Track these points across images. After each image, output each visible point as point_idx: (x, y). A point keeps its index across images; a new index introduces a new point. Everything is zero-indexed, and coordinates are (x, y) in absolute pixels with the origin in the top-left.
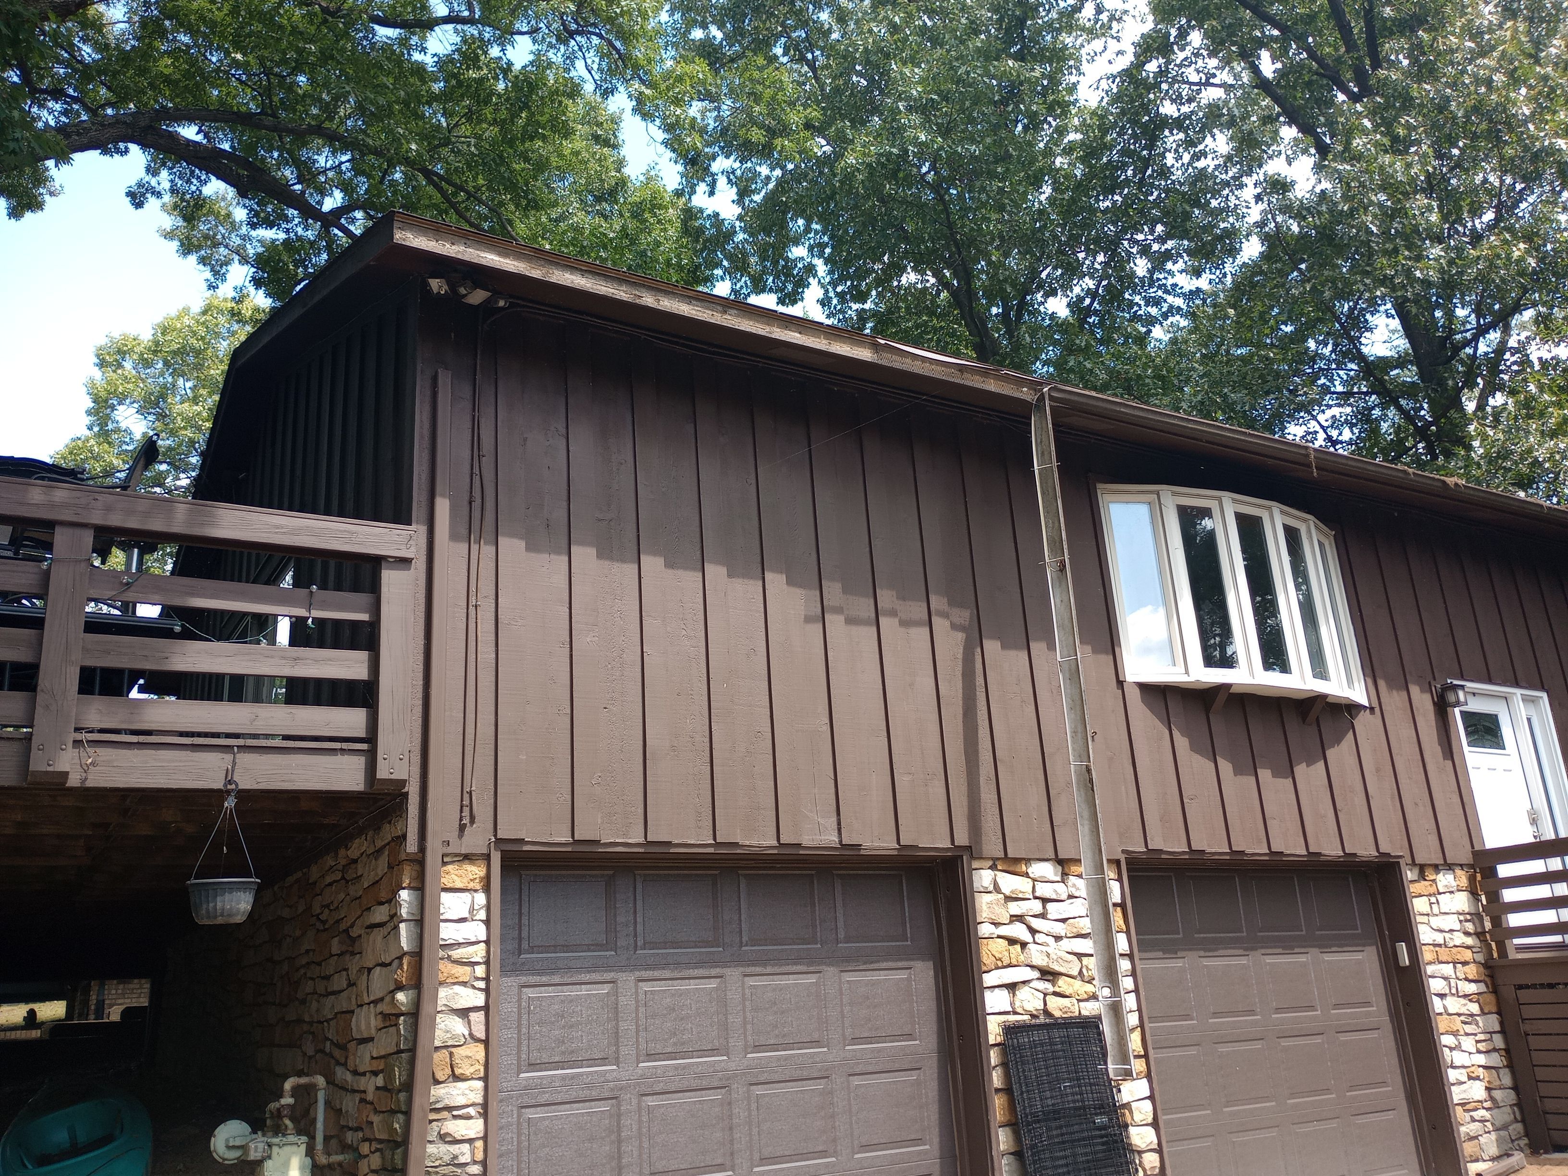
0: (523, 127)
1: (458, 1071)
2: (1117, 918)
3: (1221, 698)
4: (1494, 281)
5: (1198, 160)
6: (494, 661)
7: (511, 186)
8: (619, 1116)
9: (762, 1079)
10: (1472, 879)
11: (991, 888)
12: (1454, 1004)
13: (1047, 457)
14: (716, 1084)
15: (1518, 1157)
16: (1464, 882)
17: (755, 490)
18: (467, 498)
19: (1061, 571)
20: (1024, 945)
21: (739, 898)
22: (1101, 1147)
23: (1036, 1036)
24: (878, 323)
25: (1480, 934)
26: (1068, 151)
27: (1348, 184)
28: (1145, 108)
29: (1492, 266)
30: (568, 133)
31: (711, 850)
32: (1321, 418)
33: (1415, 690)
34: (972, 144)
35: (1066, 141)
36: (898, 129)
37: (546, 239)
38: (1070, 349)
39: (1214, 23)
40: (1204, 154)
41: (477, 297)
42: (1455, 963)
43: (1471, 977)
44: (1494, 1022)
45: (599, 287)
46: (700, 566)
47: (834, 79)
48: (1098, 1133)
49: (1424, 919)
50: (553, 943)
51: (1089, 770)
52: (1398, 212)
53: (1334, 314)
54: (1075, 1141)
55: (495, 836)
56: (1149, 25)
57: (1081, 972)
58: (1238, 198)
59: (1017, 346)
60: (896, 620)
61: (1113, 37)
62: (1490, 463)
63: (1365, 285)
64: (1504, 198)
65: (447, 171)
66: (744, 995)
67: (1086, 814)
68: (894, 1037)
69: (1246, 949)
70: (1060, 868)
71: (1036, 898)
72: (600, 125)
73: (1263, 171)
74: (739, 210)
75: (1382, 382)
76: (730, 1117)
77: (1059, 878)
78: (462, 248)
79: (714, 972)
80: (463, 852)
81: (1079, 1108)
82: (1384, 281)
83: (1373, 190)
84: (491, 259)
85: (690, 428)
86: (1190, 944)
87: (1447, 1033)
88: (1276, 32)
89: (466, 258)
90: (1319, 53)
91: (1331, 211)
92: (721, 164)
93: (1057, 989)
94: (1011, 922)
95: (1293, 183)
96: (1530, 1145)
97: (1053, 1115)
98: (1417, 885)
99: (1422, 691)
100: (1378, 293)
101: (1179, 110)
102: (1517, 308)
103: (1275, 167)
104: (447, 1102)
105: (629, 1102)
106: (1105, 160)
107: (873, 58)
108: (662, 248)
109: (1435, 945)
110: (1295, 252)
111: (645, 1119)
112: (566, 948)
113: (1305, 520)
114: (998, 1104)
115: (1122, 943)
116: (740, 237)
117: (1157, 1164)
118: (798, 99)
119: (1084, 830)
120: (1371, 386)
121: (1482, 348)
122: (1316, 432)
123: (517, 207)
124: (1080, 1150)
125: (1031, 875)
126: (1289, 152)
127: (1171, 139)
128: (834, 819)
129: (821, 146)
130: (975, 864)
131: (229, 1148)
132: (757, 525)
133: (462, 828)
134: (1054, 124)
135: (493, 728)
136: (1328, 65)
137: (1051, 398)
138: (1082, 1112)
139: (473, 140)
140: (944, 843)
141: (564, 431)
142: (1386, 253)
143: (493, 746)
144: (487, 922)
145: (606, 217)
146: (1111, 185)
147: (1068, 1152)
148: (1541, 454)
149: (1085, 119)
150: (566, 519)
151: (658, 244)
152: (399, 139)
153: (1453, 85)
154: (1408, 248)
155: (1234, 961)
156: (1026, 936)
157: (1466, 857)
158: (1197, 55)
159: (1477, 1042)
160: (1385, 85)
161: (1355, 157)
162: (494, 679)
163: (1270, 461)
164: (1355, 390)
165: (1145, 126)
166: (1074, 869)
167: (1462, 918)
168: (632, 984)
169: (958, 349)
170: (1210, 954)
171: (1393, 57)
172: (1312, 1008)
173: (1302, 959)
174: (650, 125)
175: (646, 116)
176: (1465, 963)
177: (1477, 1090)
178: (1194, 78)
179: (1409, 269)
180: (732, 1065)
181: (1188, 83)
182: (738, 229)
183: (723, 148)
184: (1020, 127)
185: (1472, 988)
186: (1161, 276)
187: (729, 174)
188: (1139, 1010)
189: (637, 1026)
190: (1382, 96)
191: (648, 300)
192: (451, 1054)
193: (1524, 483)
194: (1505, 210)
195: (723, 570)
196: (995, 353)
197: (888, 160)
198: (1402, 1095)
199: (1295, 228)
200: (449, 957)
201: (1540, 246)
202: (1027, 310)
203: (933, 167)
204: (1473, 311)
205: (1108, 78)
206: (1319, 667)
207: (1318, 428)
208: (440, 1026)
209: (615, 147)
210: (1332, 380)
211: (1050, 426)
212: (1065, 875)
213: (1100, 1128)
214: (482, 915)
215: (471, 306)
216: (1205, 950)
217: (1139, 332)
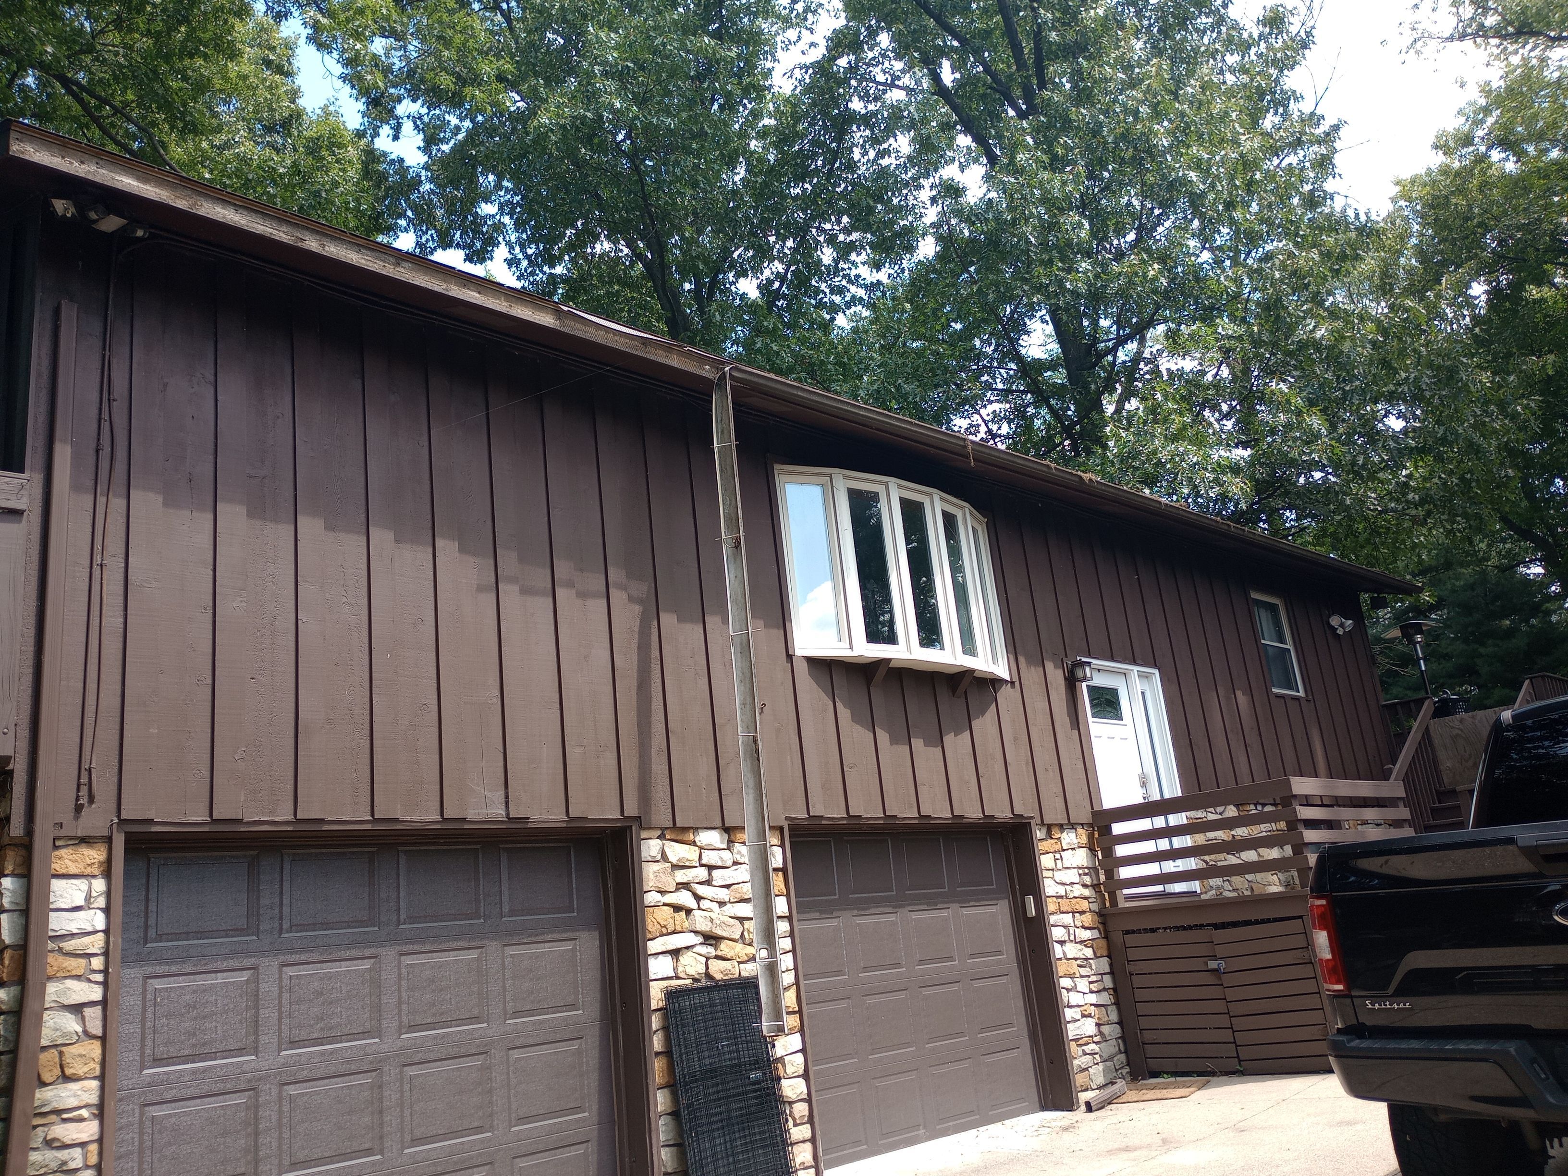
0: (182, 42)
1: (69, 1071)
2: (778, 882)
3: (881, 672)
4: (1132, 296)
5: (883, 157)
6: (122, 627)
7: (166, 105)
8: (257, 1107)
9: (417, 1059)
10: (1091, 837)
11: (659, 857)
12: (1072, 950)
13: (726, 435)
14: (366, 1068)
15: (1120, 1084)
16: (1084, 839)
17: (427, 452)
18: (93, 445)
19: (736, 547)
20: (689, 911)
21: (398, 875)
22: (754, 1101)
23: (697, 999)
24: (570, 289)
25: (1095, 886)
26: (763, 134)
27: (1011, 195)
28: (835, 101)
29: (1131, 283)
30: (234, 55)
31: (368, 827)
32: (983, 412)
33: (1049, 666)
34: (668, 116)
35: (760, 125)
36: (594, 93)
37: (205, 167)
38: (758, 331)
39: (901, 27)
40: (886, 153)
41: (111, 223)
42: (1073, 913)
43: (1087, 925)
44: (1104, 964)
45: (256, 225)
46: (364, 530)
47: (529, 32)
48: (752, 1087)
49: (1050, 874)
50: (185, 929)
51: (755, 741)
52: (1052, 226)
53: (997, 316)
54: (730, 1097)
55: (119, 816)
56: (842, 22)
57: (742, 935)
58: (916, 199)
59: (708, 324)
60: (574, 592)
61: (807, 28)
62: (1122, 462)
63: (1024, 291)
64: (1144, 221)
65: (91, 80)
66: (400, 974)
67: (751, 783)
68: (556, 1009)
69: (895, 907)
70: (726, 836)
71: (702, 865)
72: (272, 49)
73: (938, 175)
74: (426, 158)
75: (1035, 382)
76: (381, 1100)
77: (725, 846)
78: (93, 168)
79: (368, 952)
80: (79, 834)
81: (735, 1065)
82: (1040, 288)
83: (1034, 203)
84: (127, 182)
85: (357, 384)
86: (846, 904)
87: (1065, 976)
88: (956, 43)
89: (98, 179)
90: (993, 68)
91: (996, 219)
92: (406, 108)
93: (719, 953)
94: (677, 890)
95: (964, 189)
96: (1131, 1073)
97: (712, 1073)
98: (1044, 843)
99: (1055, 667)
100: (1035, 300)
101: (866, 107)
102: (1151, 323)
103: (950, 172)
104: (56, 1105)
105: (269, 1092)
106: (797, 148)
107: (570, 17)
108: (339, 190)
109: (1058, 897)
110: (966, 255)
111: (286, 1108)
112: (201, 934)
113: (962, 508)
114: (658, 1068)
115: (781, 906)
116: (427, 187)
117: (807, 1113)
118: (490, 49)
119: (749, 799)
120: (1028, 385)
121: (1122, 356)
122: (978, 425)
123: (172, 128)
124: (734, 1106)
125: (698, 844)
126: (962, 160)
127: (859, 134)
128: (502, 793)
129: (514, 102)
130: (644, 835)
132: (429, 490)
133: (78, 809)
134: (749, 106)
135: (119, 699)
136: (1000, 80)
137: (732, 378)
138: (738, 1069)
139: (121, 50)
140: (613, 814)
141: (212, 378)
142: (1042, 262)
143: (118, 720)
144: (107, 910)
145: (278, 151)
146: (802, 173)
147: (723, 1108)
148: (1163, 456)
149: (779, 106)
150: (212, 474)
151: (336, 184)
152: (32, 40)
153: (1106, 113)
154: (1061, 261)
155: (883, 919)
156: (691, 903)
157: (1086, 817)
158: (884, 56)
159: (1090, 983)
160: (1048, 105)
161: (1018, 171)
162: (121, 646)
163: (933, 451)
164: (1014, 388)
165: (834, 119)
166: (739, 836)
167: (1081, 872)
168: (275, 969)
169: (650, 321)
170: (863, 913)
171: (1057, 80)
172: (951, 958)
173: (944, 913)
174: (327, 57)
175: (322, 46)
176: (1082, 913)
177: (1088, 1027)
178: (881, 78)
179: (1061, 280)
180: (385, 1047)
181: (875, 81)
182: (423, 178)
183: (410, 91)
184: (715, 107)
185: (1087, 935)
186: (846, 266)
187: (416, 119)
188: (796, 968)
189: (280, 1013)
190: (1046, 115)
191: (312, 244)
192: (61, 1054)
193: (1150, 481)
194: (1145, 232)
195: (390, 535)
196: (686, 329)
197: (582, 124)
198: (1025, 1033)
199: (966, 233)
200: (60, 949)
201: (1172, 267)
202: (719, 289)
203: (628, 136)
204: (1114, 322)
205: (801, 68)
206: (968, 645)
207: (980, 421)
208: (47, 1024)
209: (288, 74)
210: (994, 378)
211: (730, 405)
212: (730, 842)
213: (754, 1083)
214: (101, 902)
215: (104, 233)
216: (858, 909)
217: (824, 319)
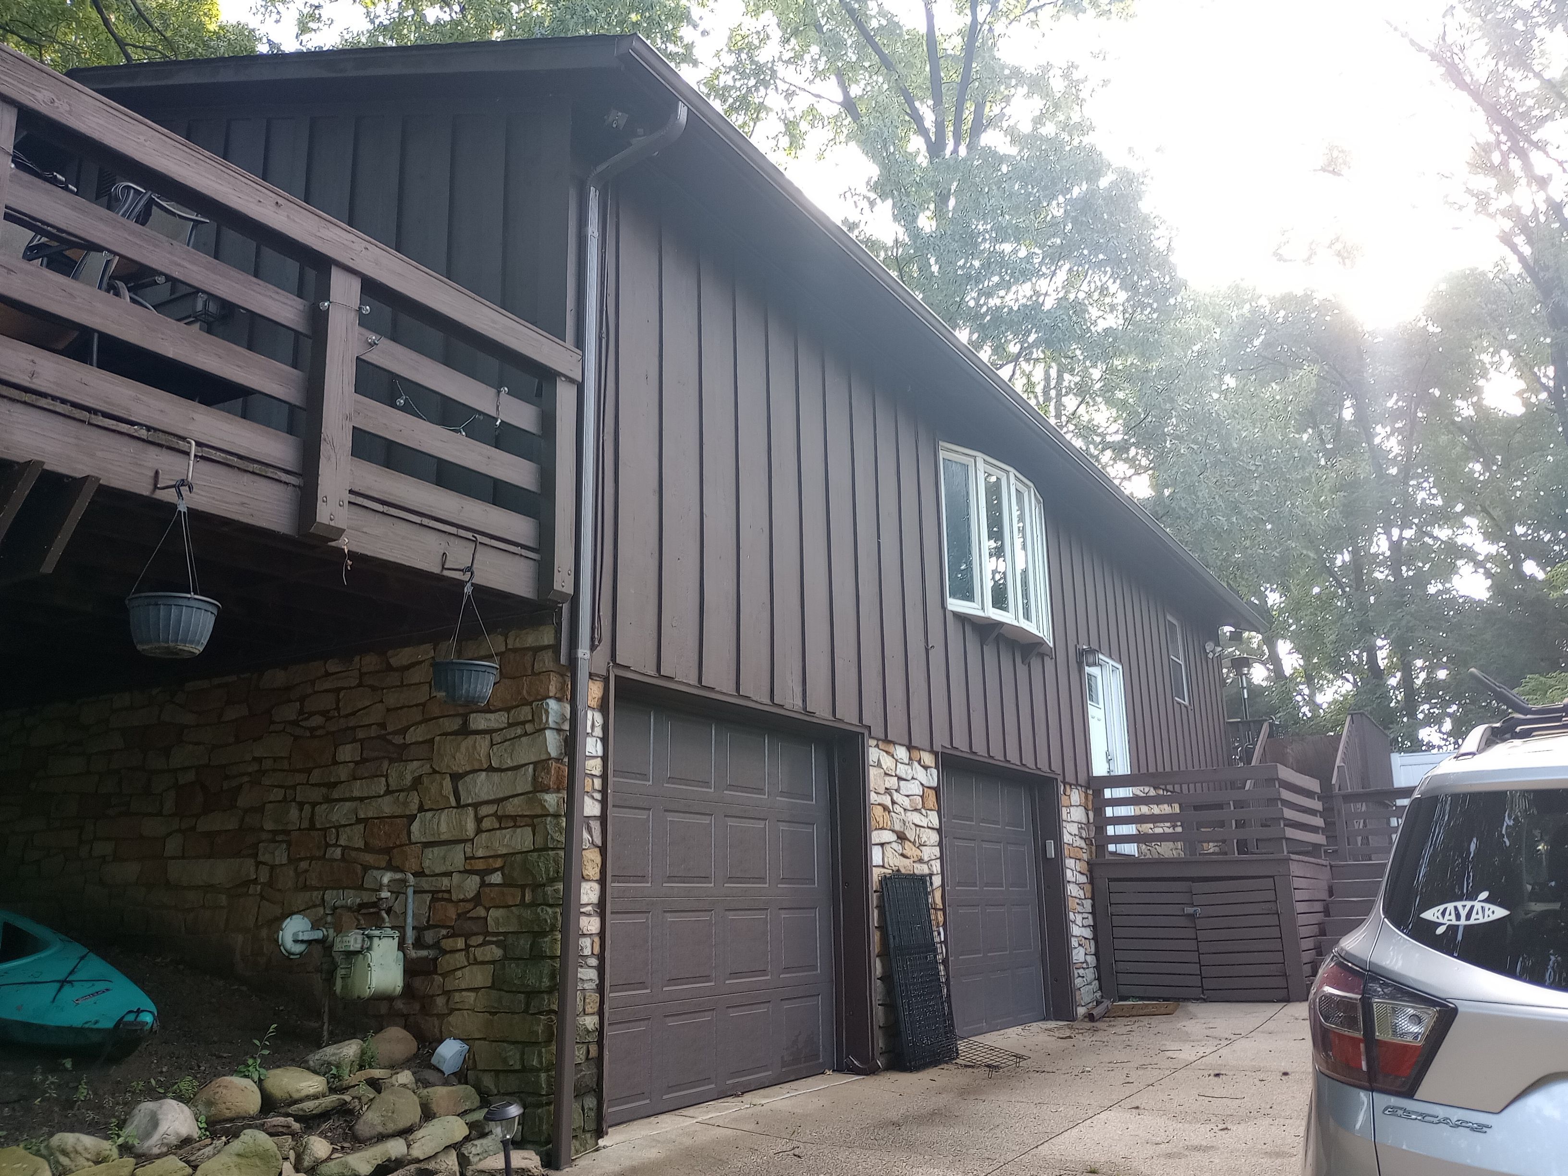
1: (585, 872)
6: (613, 496)
9: (732, 906)
10: (1087, 798)
11: (877, 763)
12: (1075, 890)
14: (706, 907)
16: (1083, 799)
20: (889, 812)
22: (931, 978)
23: (894, 887)
25: (1088, 840)
31: (734, 700)
33: (1070, 650)
42: (1077, 860)
43: (1082, 871)
44: (1089, 905)
48: (929, 966)
49: (1066, 825)
55: (613, 660)
57: (915, 839)
70: (909, 754)
71: (896, 775)
77: (908, 762)
80: (592, 671)
81: (920, 946)
87: (1071, 910)
93: (904, 851)
94: (884, 793)
97: (908, 949)
98: (1064, 797)
99: (1073, 651)
109: (1069, 845)
114: (875, 939)
115: (934, 819)
125: (895, 756)
128: (802, 689)
130: (870, 742)
131: (296, 941)
133: (593, 649)
135: (612, 559)
138: (922, 949)
140: (856, 721)
143: (612, 577)
144: (603, 740)
150: (658, 375)
156: (890, 805)
157: (1085, 780)
159: (1084, 919)
162: (613, 513)
166: (917, 755)
167: (1080, 826)
176: (1081, 860)
177: (1082, 955)
185: (1082, 879)
192: (582, 856)
198: (1037, 955)
206: (1027, 616)
212: (911, 760)
213: (929, 963)
214: (601, 733)
